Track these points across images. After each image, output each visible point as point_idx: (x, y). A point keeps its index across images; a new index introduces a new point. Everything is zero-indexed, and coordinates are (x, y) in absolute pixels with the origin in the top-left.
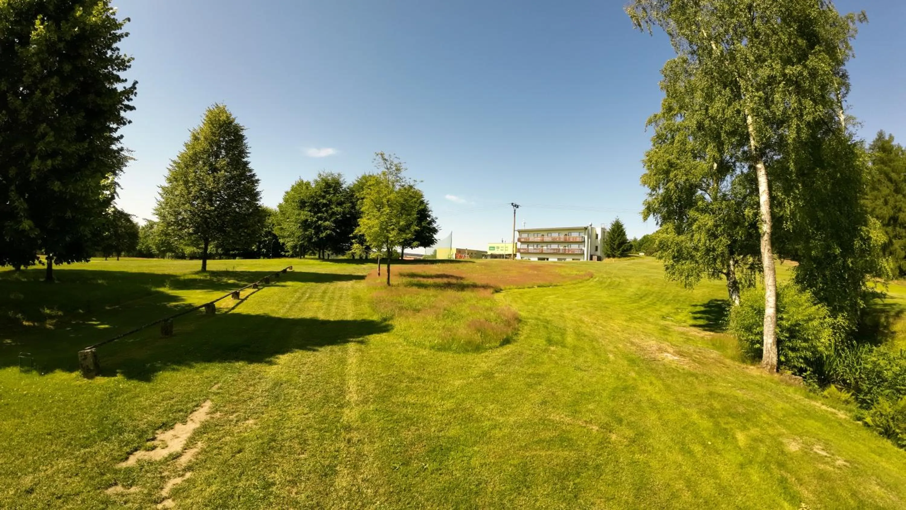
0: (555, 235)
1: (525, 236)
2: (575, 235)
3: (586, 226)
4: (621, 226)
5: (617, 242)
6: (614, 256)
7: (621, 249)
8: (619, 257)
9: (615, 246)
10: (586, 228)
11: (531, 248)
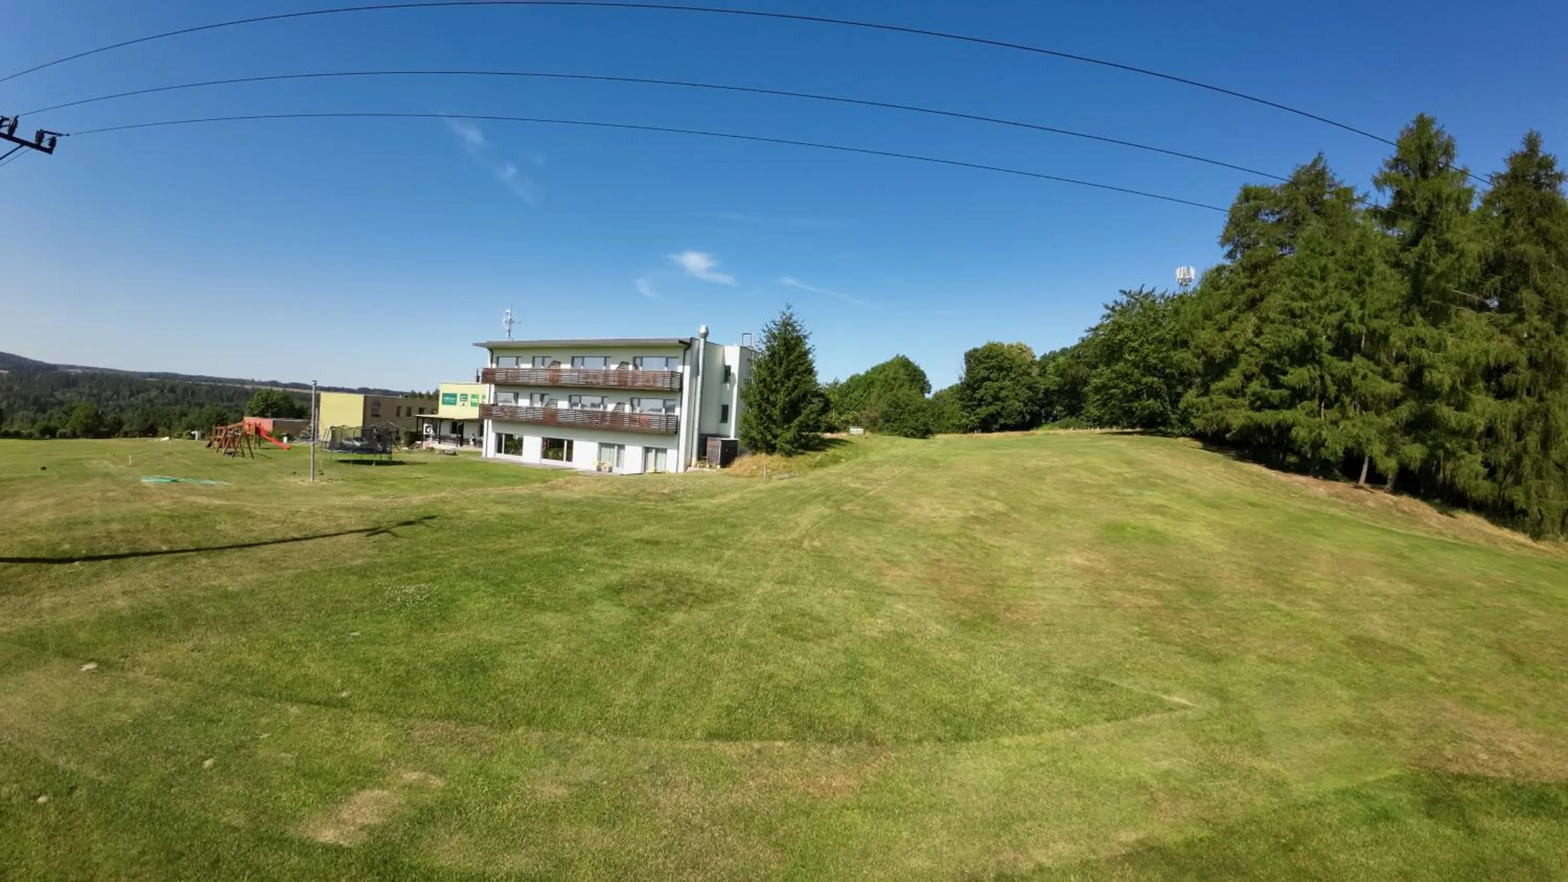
0: (594, 364)
1: (507, 363)
2: (654, 365)
3: (686, 337)
4: (800, 340)
5: (781, 399)
6: (771, 449)
7: (796, 422)
8: (789, 454)
9: (776, 413)
10: (687, 345)
11: (524, 402)
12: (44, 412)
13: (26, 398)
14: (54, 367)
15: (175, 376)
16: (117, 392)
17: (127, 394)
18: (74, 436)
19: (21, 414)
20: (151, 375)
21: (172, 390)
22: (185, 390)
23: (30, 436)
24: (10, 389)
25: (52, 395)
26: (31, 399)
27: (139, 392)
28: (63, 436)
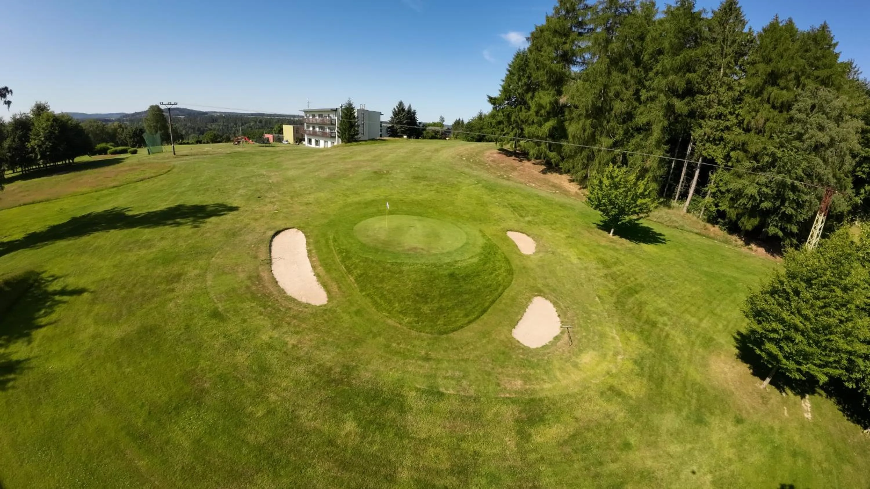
11: (311, 129)
12: (203, 134)
13: (194, 129)
14: (206, 113)
15: (263, 115)
16: (236, 124)
17: (240, 124)
18: (208, 143)
19: (192, 135)
20: (252, 114)
21: (261, 122)
22: (266, 122)
23: (192, 143)
24: (186, 125)
25: (206, 127)
26: (196, 129)
27: (246, 123)
28: (204, 143)
